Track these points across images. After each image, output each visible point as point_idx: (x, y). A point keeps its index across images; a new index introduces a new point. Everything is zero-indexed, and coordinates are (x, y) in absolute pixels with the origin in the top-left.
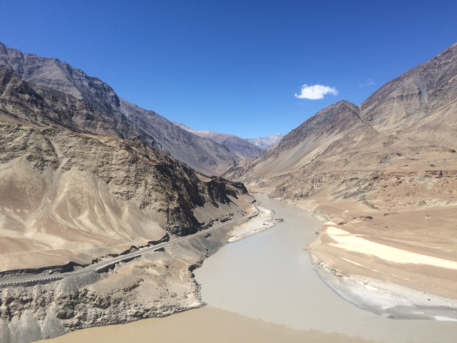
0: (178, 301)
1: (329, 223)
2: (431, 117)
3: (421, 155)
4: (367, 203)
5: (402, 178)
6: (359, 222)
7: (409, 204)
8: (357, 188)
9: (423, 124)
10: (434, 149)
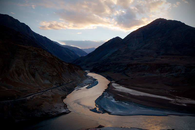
0: (58, 110)
1: (113, 81)
2: (147, 45)
3: (143, 58)
4: (126, 74)
5: (137, 66)
6: (123, 81)
7: (140, 75)
8: (122, 69)
9: (144, 47)
10: (148, 56)
